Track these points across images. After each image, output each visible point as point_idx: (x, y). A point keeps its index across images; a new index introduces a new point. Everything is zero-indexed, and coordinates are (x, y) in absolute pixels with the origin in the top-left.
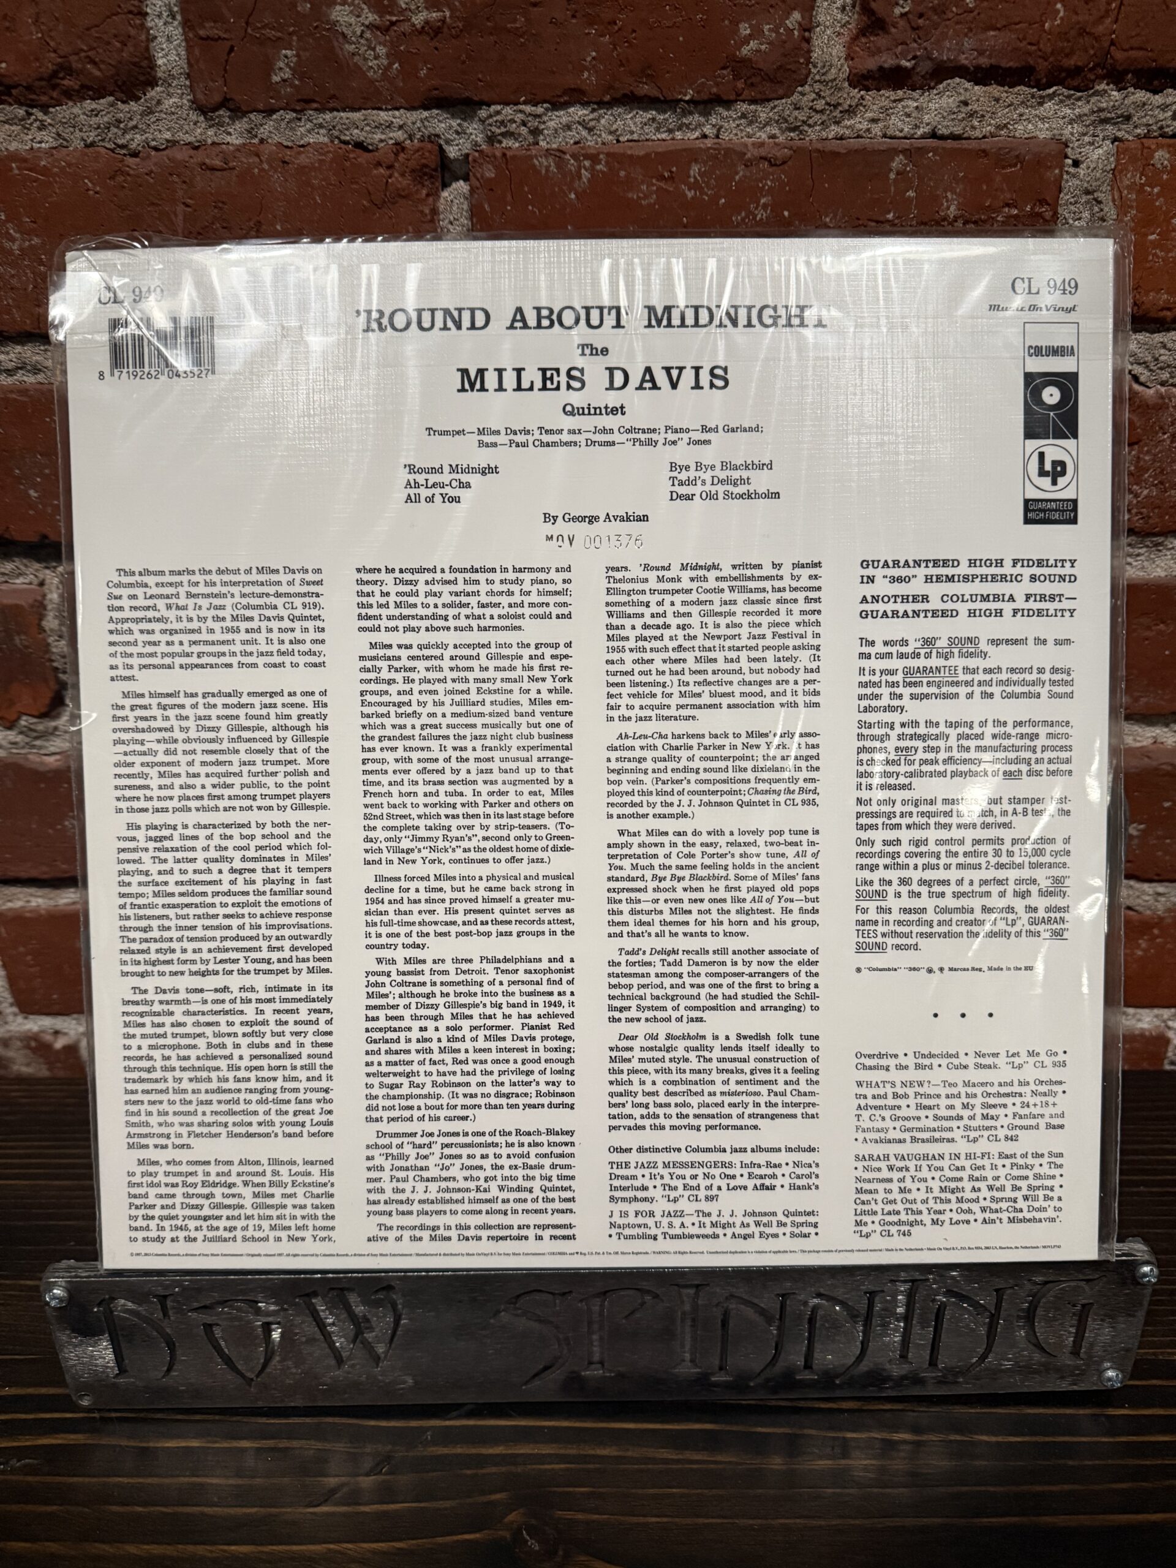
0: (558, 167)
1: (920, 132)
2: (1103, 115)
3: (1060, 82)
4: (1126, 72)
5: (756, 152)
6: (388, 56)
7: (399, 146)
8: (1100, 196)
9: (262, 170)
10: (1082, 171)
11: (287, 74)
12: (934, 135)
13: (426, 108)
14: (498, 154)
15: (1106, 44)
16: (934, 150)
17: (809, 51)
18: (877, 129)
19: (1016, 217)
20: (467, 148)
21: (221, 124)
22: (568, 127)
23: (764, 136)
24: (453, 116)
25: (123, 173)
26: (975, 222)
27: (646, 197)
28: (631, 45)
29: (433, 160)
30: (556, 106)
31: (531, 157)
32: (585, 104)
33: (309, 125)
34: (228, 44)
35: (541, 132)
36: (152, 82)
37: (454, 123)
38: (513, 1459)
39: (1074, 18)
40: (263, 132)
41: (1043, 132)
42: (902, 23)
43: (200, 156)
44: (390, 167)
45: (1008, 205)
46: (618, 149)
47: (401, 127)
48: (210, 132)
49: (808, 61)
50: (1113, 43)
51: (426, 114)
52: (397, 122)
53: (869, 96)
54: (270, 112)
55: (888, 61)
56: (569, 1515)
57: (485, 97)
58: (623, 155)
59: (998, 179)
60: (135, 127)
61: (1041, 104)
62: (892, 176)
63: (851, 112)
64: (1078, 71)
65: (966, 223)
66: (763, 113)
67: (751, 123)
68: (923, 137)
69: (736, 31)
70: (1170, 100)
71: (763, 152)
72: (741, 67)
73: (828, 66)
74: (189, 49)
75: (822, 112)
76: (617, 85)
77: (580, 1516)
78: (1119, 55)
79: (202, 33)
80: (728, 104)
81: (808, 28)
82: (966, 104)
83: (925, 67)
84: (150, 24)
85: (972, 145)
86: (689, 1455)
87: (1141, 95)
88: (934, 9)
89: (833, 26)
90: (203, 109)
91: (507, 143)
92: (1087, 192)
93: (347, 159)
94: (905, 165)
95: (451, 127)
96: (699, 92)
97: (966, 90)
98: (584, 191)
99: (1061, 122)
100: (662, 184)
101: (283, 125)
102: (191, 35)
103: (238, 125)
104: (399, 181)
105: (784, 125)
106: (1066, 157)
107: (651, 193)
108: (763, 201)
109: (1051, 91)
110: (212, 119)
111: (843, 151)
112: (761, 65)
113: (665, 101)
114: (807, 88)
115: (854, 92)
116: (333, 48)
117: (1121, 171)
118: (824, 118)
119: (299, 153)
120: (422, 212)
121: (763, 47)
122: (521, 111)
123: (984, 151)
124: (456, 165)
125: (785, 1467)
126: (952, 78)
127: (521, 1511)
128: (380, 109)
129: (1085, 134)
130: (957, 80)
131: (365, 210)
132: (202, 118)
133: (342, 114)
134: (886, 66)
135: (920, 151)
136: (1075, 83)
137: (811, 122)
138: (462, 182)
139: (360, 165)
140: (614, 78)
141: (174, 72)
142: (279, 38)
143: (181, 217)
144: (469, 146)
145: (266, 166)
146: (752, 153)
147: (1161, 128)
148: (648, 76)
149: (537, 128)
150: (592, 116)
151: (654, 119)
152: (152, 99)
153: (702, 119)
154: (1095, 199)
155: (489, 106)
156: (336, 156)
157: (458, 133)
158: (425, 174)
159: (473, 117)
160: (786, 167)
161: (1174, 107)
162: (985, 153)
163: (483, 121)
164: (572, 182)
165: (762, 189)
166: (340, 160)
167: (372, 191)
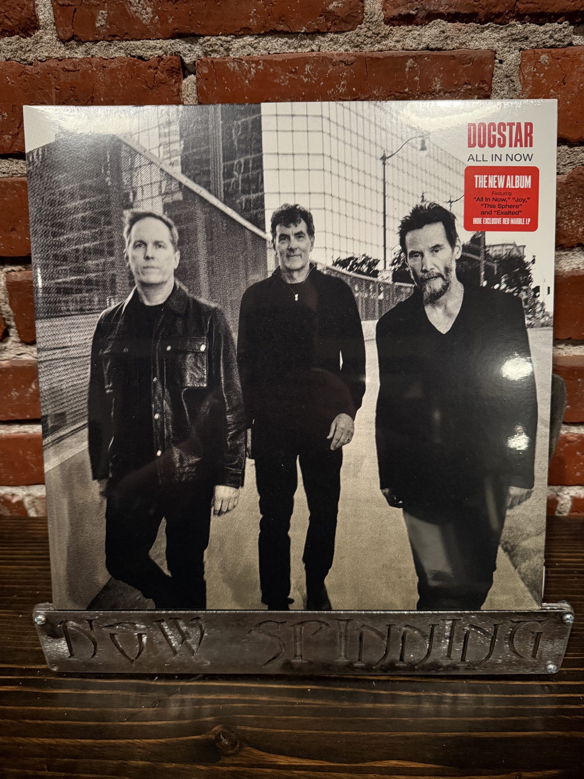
0: (239, 67)
1: (421, 47)
2: (514, 37)
3: (491, 21)
4: (525, 15)
5: (338, 58)
6: (153, 12)
7: (160, 58)
8: (513, 78)
9: (93, 70)
10: (504, 66)
11: (103, 23)
12: (428, 48)
13: (173, 38)
14: (209, 61)
15: (514, 1)
16: (428, 56)
17: (363, 7)
18: (399, 46)
19: (470, 89)
20: (194, 58)
21: (72, 48)
22: (244, 47)
23: (342, 50)
24: (187, 42)
25: (25, 74)
26: (450, 93)
27: (283, 82)
28: (273, 5)
29: (177, 65)
30: (237, 36)
31: (226, 63)
32: (252, 35)
33: (115, 48)
34: (74, 7)
35: (230, 50)
36: (37, 28)
37: (187, 46)
38: (219, 701)
40: (93, 52)
41: (483, 45)
43: (62, 64)
44: (156, 68)
45: (466, 84)
46: (269, 58)
47: (160, 48)
48: (67, 52)
49: (363, 11)
51: (173, 41)
52: (159, 46)
53: (395, 29)
54: (96, 41)
55: (403, 11)
56: (243, 728)
57: (202, 34)
58: (271, 61)
59: (461, 70)
60: (30, 50)
61: (482, 32)
62: (407, 69)
63: (385, 37)
64: (499, 15)
65: (445, 93)
66: (341, 38)
67: (335, 44)
68: (422, 49)
70: (548, 29)
71: (341, 58)
72: (328, 15)
73: (373, 14)
74: (54, 11)
75: (371, 37)
76: (267, 25)
77: (249, 729)
78: (521, 6)
79: (60, 2)
80: (323, 34)
82: (443, 32)
83: (422, 14)
85: (447, 53)
86: (303, 700)
87: (533, 27)
90: (63, 41)
91: (214, 55)
92: (507, 77)
93: (134, 65)
94: (413, 64)
95: (186, 48)
96: (308, 28)
97: (443, 25)
98: (253, 79)
99: (493, 41)
100: (292, 75)
101: (102, 48)
102: (55, 4)
103: (80, 48)
104: (161, 75)
105: (352, 45)
106: (496, 58)
107: (286, 80)
108: (342, 83)
109: (487, 25)
110: (67, 46)
111: (382, 57)
112: (339, 14)
113: (292, 33)
114: (363, 25)
115: (387, 27)
116: (125, 9)
117: (524, 66)
118: (372, 40)
119: (111, 62)
120: (173, 91)
121: (340, 5)
122: (220, 39)
123: (453, 56)
124: (189, 68)
125: (350, 707)
126: (437, 19)
127: (220, 725)
128: (150, 39)
129: (505, 47)
130: (439, 20)
131: (145, 90)
132: (63, 45)
133: (131, 42)
134: (402, 13)
135: (421, 57)
136: (499, 21)
137: (365, 42)
138: (193, 75)
139: (141, 68)
140: (266, 22)
141: (48, 22)
142: (98, 4)
143: (54, 95)
144: (195, 57)
145: (95, 69)
146: (336, 59)
147: (544, 43)
148: (282, 20)
149: (228, 48)
150: (255, 41)
151: (287, 42)
152: (37, 36)
153: (311, 42)
154: (511, 80)
155: (204, 37)
156: (129, 64)
157: (189, 51)
158: (174, 72)
159: (196, 43)
160: (353, 65)
161: (550, 32)
162: (453, 57)
163: (201, 45)
164: (246, 75)
165: (341, 77)
166: (131, 65)
167: (147, 80)
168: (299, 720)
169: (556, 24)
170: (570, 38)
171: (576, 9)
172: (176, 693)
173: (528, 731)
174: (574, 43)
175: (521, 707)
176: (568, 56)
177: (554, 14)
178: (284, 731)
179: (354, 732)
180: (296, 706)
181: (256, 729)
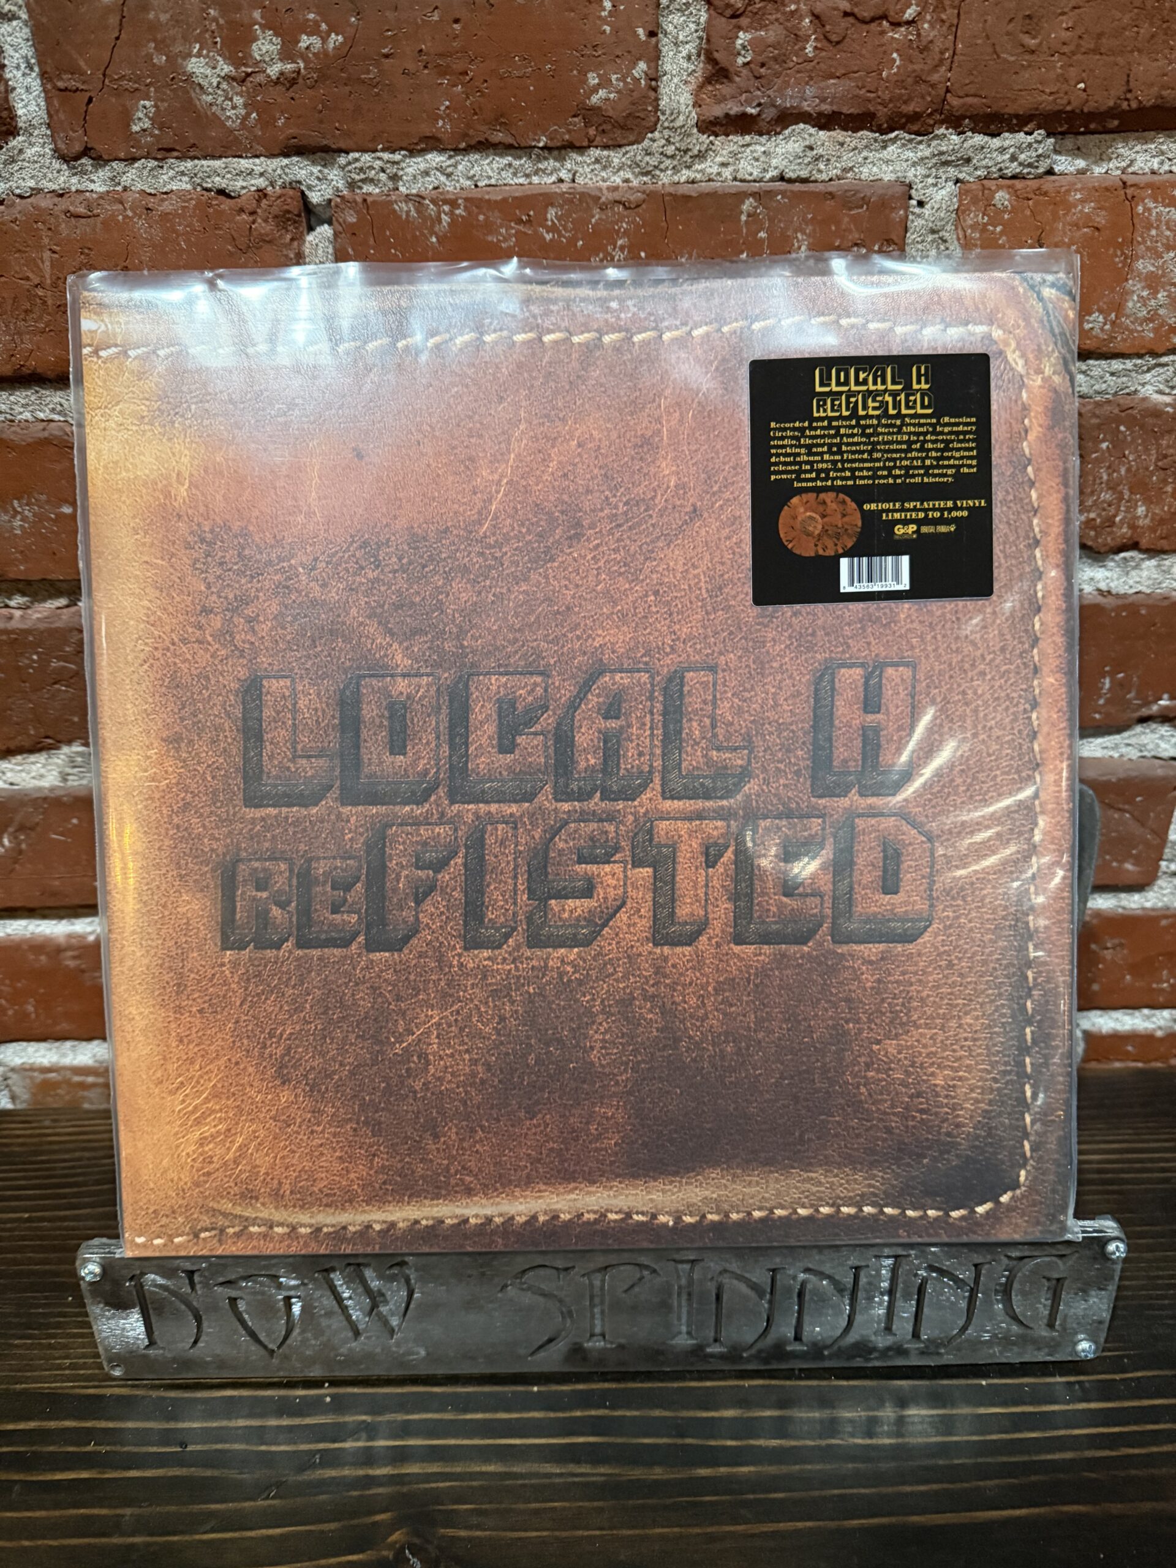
0: (418, 211)
1: (768, 176)
2: (944, 158)
3: (902, 128)
4: (964, 117)
5: (611, 196)
6: (245, 105)
7: (261, 193)
8: (946, 235)
9: (126, 217)
10: (927, 211)
11: (147, 124)
12: (782, 178)
13: (287, 155)
14: (359, 199)
15: (942, 92)
16: (783, 193)
17: (657, 99)
18: (727, 173)
20: (329, 193)
21: (84, 172)
22: (426, 173)
23: (617, 180)
24: (314, 163)
27: (505, 240)
28: (483, 95)
29: (295, 206)
30: (413, 152)
31: (391, 203)
32: (442, 151)
33: (171, 173)
34: (88, 94)
35: (400, 178)
36: (13, 132)
37: (316, 170)
38: (400, 1479)
39: (910, 67)
40: (126, 179)
41: (887, 174)
42: (745, 72)
43: (64, 204)
44: (253, 213)
45: (856, 245)
46: (476, 194)
47: (262, 175)
48: (74, 180)
49: (657, 108)
50: (948, 90)
51: (286, 161)
52: (258, 169)
53: (718, 141)
54: (132, 160)
55: (734, 109)
56: (450, 1532)
57: (342, 145)
58: (481, 200)
59: (846, 219)
61: (884, 148)
62: (744, 218)
63: (701, 156)
64: (915, 117)
66: (616, 157)
67: (604, 168)
68: (772, 180)
69: (585, 81)
70: (1007, 143)
71: (617, 196)
72: (589, 114)
73: (676, 113)
74: (48, 100)
75: (673, 157)
76: (471, 132)
77: (463, 1533)
78: (955, 102)
79: (60, 84)
80: (581, 149)
81: (654, 78)
82: (811, 148)
83: (770, 114)
84: (8, 76)
85: (820, 187)
86: (572, 1468)
87: (979, 139)
88: (775, 59)
89: (679, 74)
90: (65, 158)
91: (367, 188)
93: (210, 206)
94: (756, 208)
95: (312, 174)
96: (551, 139)
97: (811, 135)
98: (445, 236)
99: (905, 165)
100: (521, 228)
101: (145, 173)
102: (49, 86)
103: (101, 173)
104: (263, 226)
105: (637, 170)
106: (910, 198)
107: (510, 236)
108: (620, 242)
109: (893, 135)
110: (74, 168)
111: (694, 194)
112: (611, 113)
113: (520, 148)
114: (657, 134)
115: (703, 138)
116: (191, 98)
117: (964, 212)
118: (675, 162)
119: (163, 200)
120: (286, 256)
121: (612, 96)
122: (379, 158)
123: (830, 193)
124: (319, 210)
125: (666, 1477)
126: (797, 123)
127: (404, 1530)
128: (240, 157)
129: (928, 176)
130: (802, 126)
131: (231, 254)
132: (65, 167)
133: (204, 162)
134: (732, 113)
135: (770, 194)
136: (915, 128)
137: (662, 166)
138: (326, 226)
139: (223, 212)
140: (468, 126)
141: (34, 122)
142: (137, 89)
143: (48, 263)
144: (330, 191)
145: (130, 213)
146: (606, 197)
147: (1000, 170)
148: (501, 124)
149: (396, 175)
150: (449, 163)
151: (510, 165)
152: (13, 148)
153: (557, 164)
154: (941, 238)
155: (347, 153)
156: (199, 202)
157: (319, 179)
158: (289, 220)
159: (333, 164)
160: (640, 210)
161: (1012, 150)
162: (831, 195)
163: (343, 168)
164: (432, 226)
165: (618, 231)
166: (203, 206)
167: (236, 235)
168: (564, 1509)
169: (1022, 134)
170: (1048, 161)
171: (1057, 108)
172: (313, 1466)
173: (1020, 1507)
174: (1057, 169)
175: (1005, 1459)
176: (1045, 194)
177: (1017, 116)
178: (534, 1534)
179: (676, 1530)
180: (557, 1480)
181: (478, 1533)
